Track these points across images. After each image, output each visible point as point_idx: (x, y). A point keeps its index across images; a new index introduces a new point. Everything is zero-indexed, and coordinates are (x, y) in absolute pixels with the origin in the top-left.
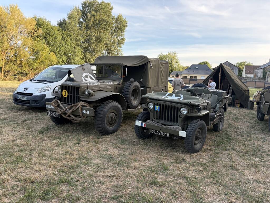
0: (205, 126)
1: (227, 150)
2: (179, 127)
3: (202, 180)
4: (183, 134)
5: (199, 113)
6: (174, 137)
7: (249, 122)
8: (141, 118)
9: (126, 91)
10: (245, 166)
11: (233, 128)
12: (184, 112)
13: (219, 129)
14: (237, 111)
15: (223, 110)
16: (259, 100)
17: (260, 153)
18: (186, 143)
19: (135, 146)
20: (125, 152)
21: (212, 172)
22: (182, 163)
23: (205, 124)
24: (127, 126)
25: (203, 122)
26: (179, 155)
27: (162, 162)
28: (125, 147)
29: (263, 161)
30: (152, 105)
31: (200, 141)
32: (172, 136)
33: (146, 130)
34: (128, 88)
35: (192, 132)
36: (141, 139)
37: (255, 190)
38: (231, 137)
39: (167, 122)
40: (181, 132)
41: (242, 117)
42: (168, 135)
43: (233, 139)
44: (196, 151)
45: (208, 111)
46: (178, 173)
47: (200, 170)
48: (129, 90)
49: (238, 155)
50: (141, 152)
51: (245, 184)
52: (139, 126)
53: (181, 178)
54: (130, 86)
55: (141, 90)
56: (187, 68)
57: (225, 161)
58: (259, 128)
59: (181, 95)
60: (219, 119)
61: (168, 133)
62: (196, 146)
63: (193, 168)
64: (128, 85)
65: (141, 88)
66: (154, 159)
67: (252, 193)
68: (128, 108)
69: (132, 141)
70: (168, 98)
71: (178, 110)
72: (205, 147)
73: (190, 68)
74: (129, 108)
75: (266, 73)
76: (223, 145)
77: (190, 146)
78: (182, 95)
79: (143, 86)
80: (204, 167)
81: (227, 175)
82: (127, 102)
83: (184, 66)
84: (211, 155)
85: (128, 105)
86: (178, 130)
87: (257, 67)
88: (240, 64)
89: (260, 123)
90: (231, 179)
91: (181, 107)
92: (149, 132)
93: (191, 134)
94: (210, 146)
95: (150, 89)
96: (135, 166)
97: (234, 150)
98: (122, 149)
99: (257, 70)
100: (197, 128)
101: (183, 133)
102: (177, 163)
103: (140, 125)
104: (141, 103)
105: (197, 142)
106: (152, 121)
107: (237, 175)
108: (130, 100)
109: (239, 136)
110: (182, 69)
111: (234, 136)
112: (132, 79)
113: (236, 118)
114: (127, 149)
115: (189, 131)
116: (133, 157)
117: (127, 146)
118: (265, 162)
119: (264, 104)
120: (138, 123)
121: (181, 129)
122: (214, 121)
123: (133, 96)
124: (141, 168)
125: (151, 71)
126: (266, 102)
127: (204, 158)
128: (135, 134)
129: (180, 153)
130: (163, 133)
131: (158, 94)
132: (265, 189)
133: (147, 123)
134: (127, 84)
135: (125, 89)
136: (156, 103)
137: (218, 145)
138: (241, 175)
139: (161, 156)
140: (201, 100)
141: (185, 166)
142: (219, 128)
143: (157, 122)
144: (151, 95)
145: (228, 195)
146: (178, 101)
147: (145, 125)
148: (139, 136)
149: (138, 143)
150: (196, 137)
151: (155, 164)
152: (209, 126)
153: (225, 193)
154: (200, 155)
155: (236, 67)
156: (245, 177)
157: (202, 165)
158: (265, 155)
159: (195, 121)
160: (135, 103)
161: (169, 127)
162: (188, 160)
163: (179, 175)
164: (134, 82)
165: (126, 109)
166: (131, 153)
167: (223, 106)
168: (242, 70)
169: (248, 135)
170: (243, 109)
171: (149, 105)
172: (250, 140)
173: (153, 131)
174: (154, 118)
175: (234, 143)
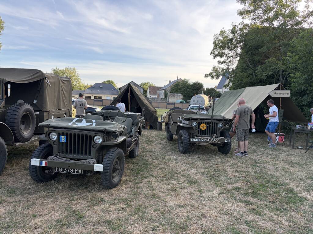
0: (123, 155)
1: (146, 178)
2: (93, 160)
3: (127, 219)
4: (99, 168)
5: (116, 141)
6: (87, 174)
7: (160, 144)
8: (40, 154)
9: (11, 118)
10: (165, 192)
11: (148, 152)
12: (98, 140)
13: (135, 156)
14: (148, 133)
15: (138, 134)
16: (167, 121)
17: (176, 175)
18: (103, 178)
19: (31, 195)
20: (17, 207)
21: (135, 206)
22: (100, 204)
23: (123, 152)
24: (14, 167)
25: (120, 150)
26: (95, 195)
27: (74, 209)
28: (15, 200)
29: (180, 182)
30: (55, 135)
31: (118, 173)
32: (85, 172)
33: (47, 169)
34: (15, 113)
35: (109, 164)
36: (41, 183)
37: (179, 216)
38: (147, 162)
39: (77, 155)
40: (97, 166)
41: (154, 139)
42: (80, 171)
43: (150, 164)
44: (115, 186)
45: (125, 137)
46: (97, 218)
47: (123, 208)
48: (16, 117)
49: (158, 181)
50: (42, 202)
51: (169, 212)
52: (37, 166)
53: (102, 224)
54: (18, 110)
55: (36, 115)
56: (90, 87)
57: (146, 191)
58: (170, 148)
59: (92, 120)
60: (135, 144)
61: (80, 169)
62: (114, 179)
63: (115, 207)
64: (15, 109)
65: (35, 112)
66: (63, 207)
67: (177, 221)
68: (15, 142)
69: (25, 189)
70: (76, 124)
71: (91, 138)
72: (124, 178)
73: (93, 87)
74: (17, 141)
75: (167, 93)
76: (141, 173)
77: (108, 181)
78: (95, 120)
79: (38, 109)
80: (126, 203)
81: (151, 206)
82: (14, 134)
83: (86, 84)
84: (131, 187)
85: (15, 137)
86: (93, 164)
87: (159, 88)
88: (144, 84)
89: (170, 143)
90: (156, 210)
91: (94, 135)
92: (53, 172)
93: (108, 166)
94: (129, 176)
95: (49, 114)
96: (35, 225)
97: (153, 176)
98: (10, 203)
99: (160, 90)
100: (114, 159)
101: (99, 166)
102: (94, 205)
103: (38, 164)
104: (36, 133)
105: (114, 175)
106: (56, 157)
107: (160, 204)
108: (19, 130)
109: (154, 159)
110: (84, 87)
111: (150, 161)
112: (20, 101)
113: (149, 141)
114: (20, 201)
115: (105, 163)
116: (30, 211)
117: (19, 197)
118: (182, 184)
119: (173, 124)
120: (35, 162)
121: (96, 162)
122: (131, 147)
123: (23, 124)
124: (45, 226)
125: (49, 90)
126: (174, 123)
127: (125, 192)
128: (30, 177)
129: (96, 191)
130: (72, 170)
131: (63, 120)
132: (187, 212)
133: (49, 160)
134: (12, 108)
135: (9, 114)
136: (61, 133)
137: (137, 174)
138: (163, 203)
139: (71, 201)
140: (117, 125)
141: (105, 207)
142: (135, 154)
143: (63, 157)
144: (53, 122)
145: (156, 229)
146: (90, 128)
147: (46, 163)
148: (37, 179)
149: (36, 190)
150: (114, 168)
151: (65, 214)
152: (126, 153)
153: (152, 228)
154: (120, 189)
155: (141, 88)
156: (168, 204)
157: (123, 201)
158: (180, 176)
159: (112, 150)
160: (26, 133)
161: (81, 161)
162: (106, 199)
163: (99, 221)
164: (24, 105)
165: (12, 143)
166: (27, 206)
167: (138, 129)
168: (147, 91)
169: (162, 158)
170: (153, 131)
171: (50, 136)
172: (165, 163)
173: (58, 170)
174: (59, 153)
175: (151, 168)
